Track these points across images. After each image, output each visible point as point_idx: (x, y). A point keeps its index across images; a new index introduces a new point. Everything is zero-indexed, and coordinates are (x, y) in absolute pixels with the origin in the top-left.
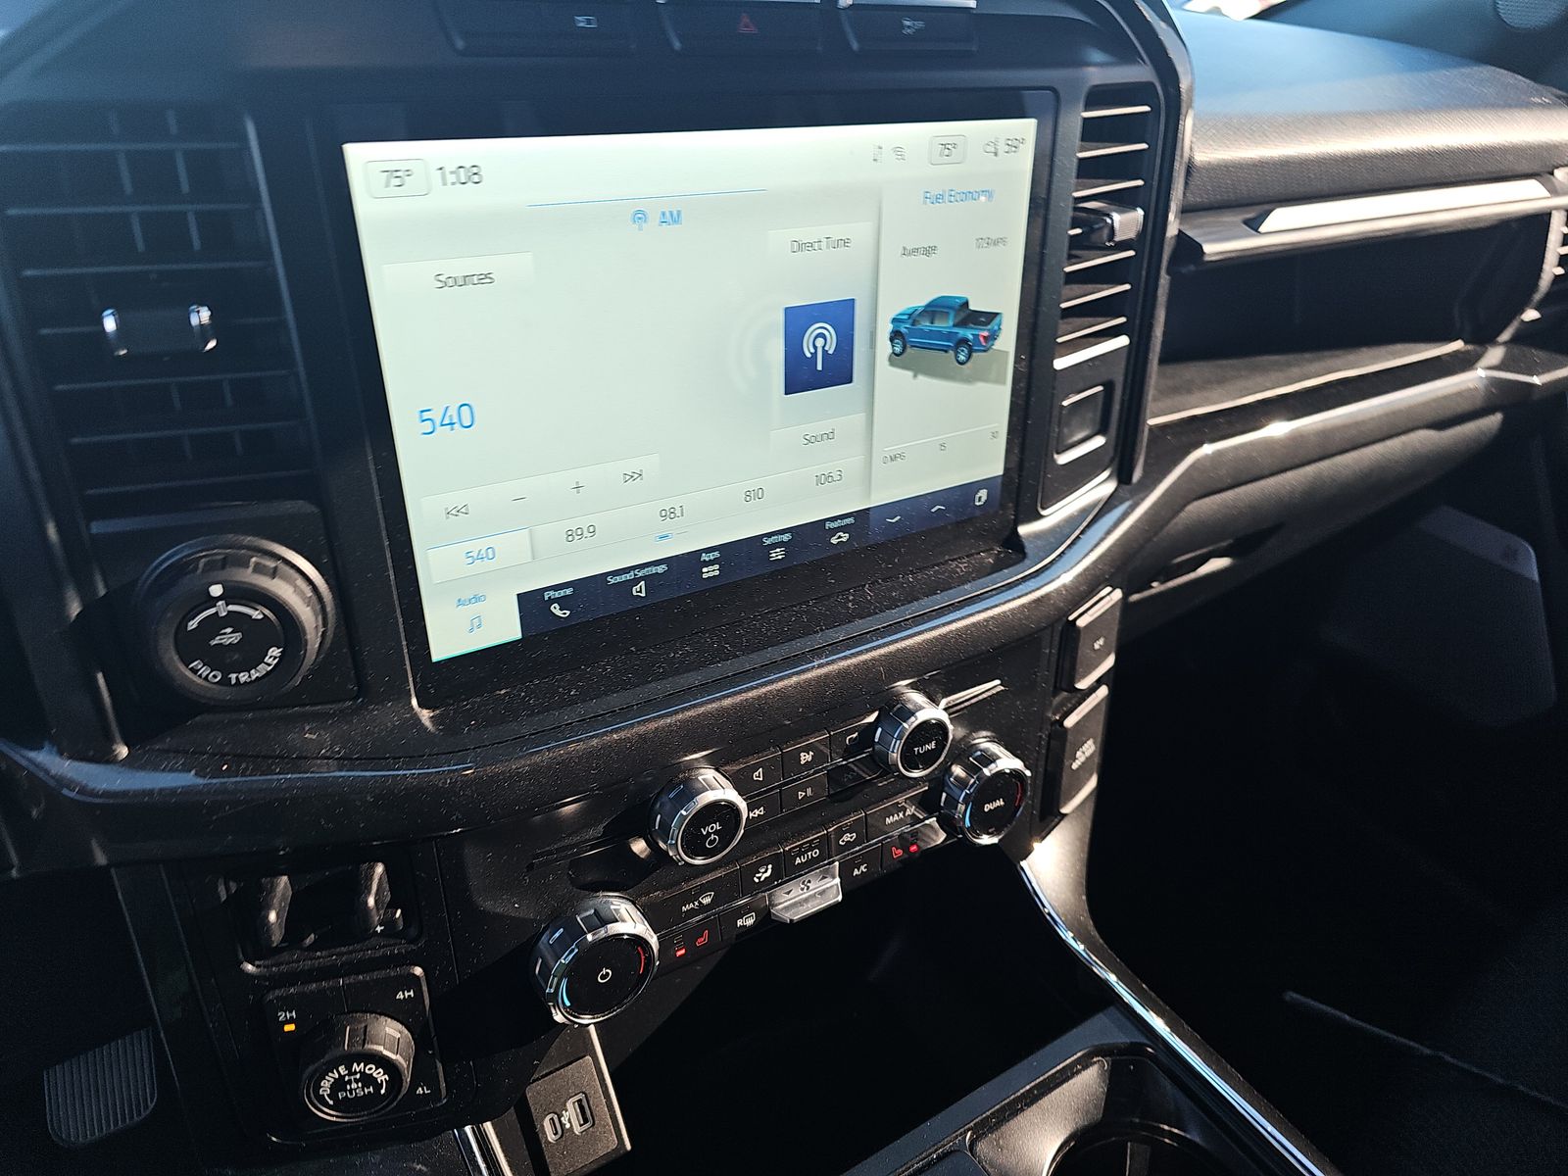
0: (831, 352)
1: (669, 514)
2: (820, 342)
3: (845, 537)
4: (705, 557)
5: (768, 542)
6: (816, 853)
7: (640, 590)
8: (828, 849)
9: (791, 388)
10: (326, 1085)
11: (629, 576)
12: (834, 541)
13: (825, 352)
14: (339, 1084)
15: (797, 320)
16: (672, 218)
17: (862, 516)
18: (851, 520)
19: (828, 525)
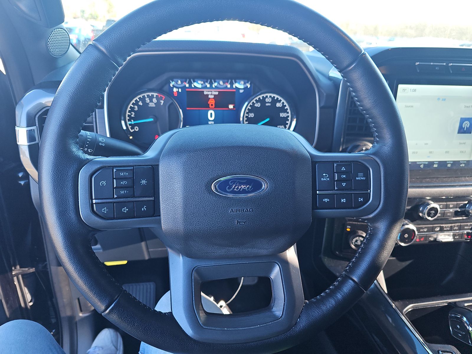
0: (468, 127)
1: (431, 152)
2: (466, 125)
3: (464, 165)
4: (435, 163)
5: (448, 162)
6: (449, 229)
7: (422, 166)
8: (451, 229)
9: (459, 132)
10: (354, 240)
11: (420, 163)
12: (461, 165)
13: (467, 127)
14: (356, 241)
15: (463, 120)
16: (444, 100)
17: (468, 161)
18: (466, 162)
19: (461, 162)
